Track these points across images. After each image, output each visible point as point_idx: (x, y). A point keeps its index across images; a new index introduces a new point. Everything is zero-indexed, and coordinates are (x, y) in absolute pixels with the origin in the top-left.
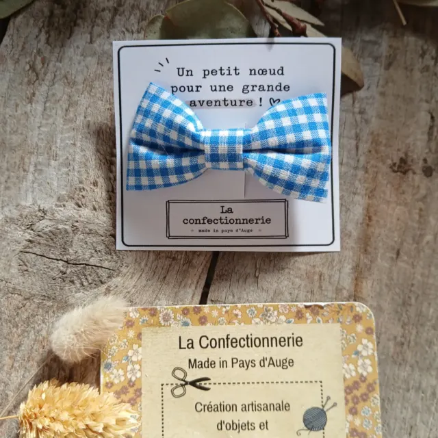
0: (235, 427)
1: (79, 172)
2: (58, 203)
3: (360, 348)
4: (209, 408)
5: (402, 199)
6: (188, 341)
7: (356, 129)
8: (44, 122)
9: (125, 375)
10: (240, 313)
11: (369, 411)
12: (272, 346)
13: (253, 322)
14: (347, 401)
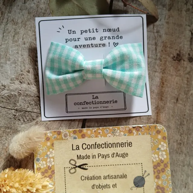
0: (100, 187)
1: (20, 66)
2: (11, 82)
3: (160, 146)
4: (88, 178)
5: (179, 73)
6: (76, 146)
7: (155, 40)
8: (3, 43)
9: (46, 164)
10: (101, 132)
11: (165, 177)
12: (117, 147)
13: (108, 136)
14: (154, 172)
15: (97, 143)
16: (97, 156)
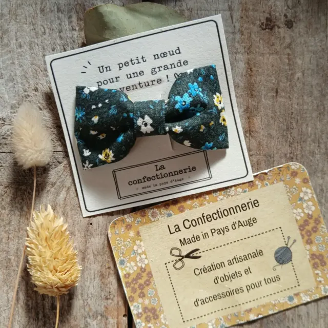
0: (227, 278)
1: (22, 83)
2: (12, 111)
3: (302, 195)
4: (205, 270)
5: (273, 49)
6: (175, 227)
9: (136, 265)
10: (207, 196)
11: (320, 239)
12: (237, 212)
13: (218, 199)
14: (303, 236)
15: (205, 215)
16: (210, 234)
